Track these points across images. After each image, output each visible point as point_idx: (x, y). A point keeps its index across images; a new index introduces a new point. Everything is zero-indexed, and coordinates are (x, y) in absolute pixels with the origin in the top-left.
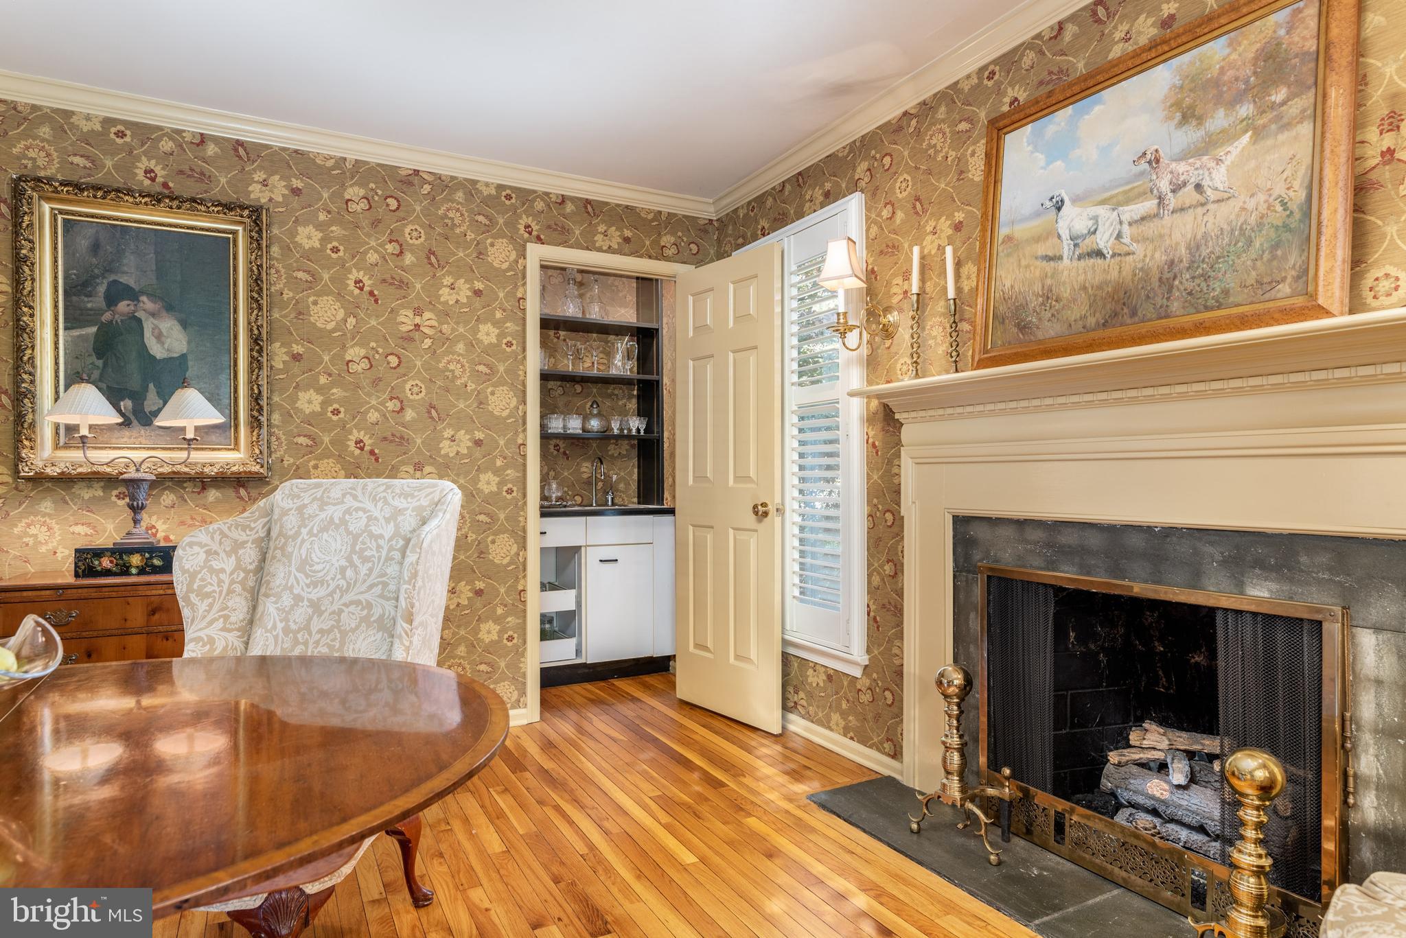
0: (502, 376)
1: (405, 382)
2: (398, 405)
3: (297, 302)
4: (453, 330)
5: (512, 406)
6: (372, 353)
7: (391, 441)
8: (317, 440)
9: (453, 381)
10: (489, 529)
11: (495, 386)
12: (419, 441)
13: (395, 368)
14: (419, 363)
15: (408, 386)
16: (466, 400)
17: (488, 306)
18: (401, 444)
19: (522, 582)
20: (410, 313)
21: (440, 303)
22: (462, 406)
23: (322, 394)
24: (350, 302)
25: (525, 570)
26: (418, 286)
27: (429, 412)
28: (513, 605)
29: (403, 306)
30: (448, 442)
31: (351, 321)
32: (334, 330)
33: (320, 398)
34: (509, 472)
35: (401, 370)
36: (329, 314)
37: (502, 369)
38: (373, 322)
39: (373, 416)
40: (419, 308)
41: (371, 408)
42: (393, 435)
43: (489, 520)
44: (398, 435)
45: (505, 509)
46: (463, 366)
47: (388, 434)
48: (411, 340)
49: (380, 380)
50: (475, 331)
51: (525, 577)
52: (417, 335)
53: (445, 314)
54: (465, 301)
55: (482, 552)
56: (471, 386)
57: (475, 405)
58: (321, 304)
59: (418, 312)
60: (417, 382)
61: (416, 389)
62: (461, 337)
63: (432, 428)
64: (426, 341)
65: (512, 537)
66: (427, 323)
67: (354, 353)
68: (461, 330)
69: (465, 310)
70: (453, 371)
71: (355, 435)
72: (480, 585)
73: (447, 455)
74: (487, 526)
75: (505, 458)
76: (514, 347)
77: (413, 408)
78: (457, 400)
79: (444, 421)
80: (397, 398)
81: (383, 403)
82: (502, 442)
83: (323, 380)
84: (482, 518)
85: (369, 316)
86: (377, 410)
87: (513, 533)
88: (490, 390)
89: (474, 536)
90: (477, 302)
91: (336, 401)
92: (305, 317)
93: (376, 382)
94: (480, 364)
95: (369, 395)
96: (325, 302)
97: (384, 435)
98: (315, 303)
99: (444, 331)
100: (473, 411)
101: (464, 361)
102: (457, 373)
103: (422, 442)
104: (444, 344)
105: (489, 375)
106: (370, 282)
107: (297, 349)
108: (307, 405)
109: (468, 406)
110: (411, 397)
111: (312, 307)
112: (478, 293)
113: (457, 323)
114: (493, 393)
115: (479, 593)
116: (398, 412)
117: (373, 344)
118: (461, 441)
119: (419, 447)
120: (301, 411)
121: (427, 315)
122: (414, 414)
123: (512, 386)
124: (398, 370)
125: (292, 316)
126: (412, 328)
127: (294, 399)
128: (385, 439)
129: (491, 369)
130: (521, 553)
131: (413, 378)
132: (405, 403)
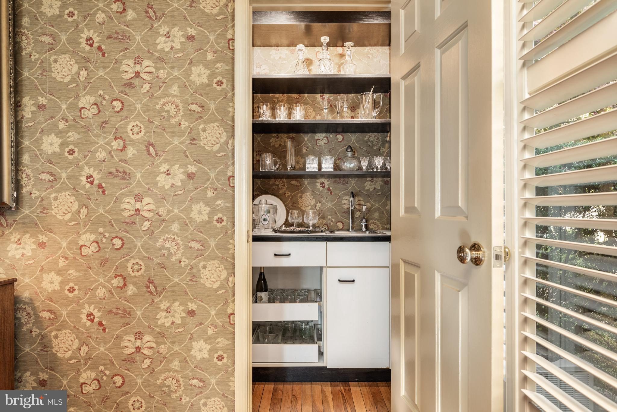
0: (213, 114)
1: (127, 123)
2: (122, 144)
3: (42, 62)
4: (169, 74)
5: (222, 140)
6: (100, 99)
7: (116, 176)
8: (57, 176)
9: (168, 121)
10: (201, 255)
11: (206, 123)
12: (139, 175)
13: (119, 112)
14: (139, 106)
15: (130, 127)
16: (180, 137)
17: (200, 49)
18: (123, 178)
19: (231, 306)
20: (131, 62)
21: (157, 51)
22: (176, 142)
23: (61, 137)
24: (82, 57)
25: (233, 295)
26: (138, 38)
27: (148, 150)
28: (223, 326)
29: (125, 57)
30: (164, 176)
31: (84, 73)
32: (70, 83)
33: (59, 141)
34: (219, 202)
35: (124, 113)
36: (66, 70)
37: (212, 106)
38: (101, 73)
39: (101, 155)
40: (139, 57)
41: (99, 147)
42: (117, 171)
43: (200, 247)
44: (121, 170)
45: (215, 237)
46: (177, 106)
47: (113, 170)
48: (132, 86)
49: (106, 122)
50: (188, 73)
51: (233, 301)
52: (137, 82)
53: (161, 61)
54: (179, 47)
55: (194, 277)
56: (185, 124)
57: (188, 141)
58: (60, 61)
59: (138, 61)
60: (138, 123)
61: (136, 130)
62: (176, 80)
63: (150, 163)
64: (145, 86)
65: (222, 263)
66: (146, 70)
67: (86, 100)
68: (176, 73)
69: (179, 55)
70: (168, 111)
71: (87, 171)
72: (192, 306)
73: (163, 187)
74: (200, 252)
75: (215, 189)
76: (224, 86)
77: (134, 146)
78: (172, 137)
79: (160, 156)
80: (121, 138)
81: (108, 143)
82: (212, 175)
83: (62, 125)
84: (194, 244)
85: (98, 68)
86: (104, 149)
87: (223, 259)
88: (201, 127)
89: (187, 261)
90: (190, 47)
91: (72, 143)
92: (48, 73)
93: (103, 125)
94: (193, 103)
95: (97, 136)
96: (63, 59)
97: (110, 170)
98: (56, 61)
99: (160, 76)
100: (186, 147)
101: (178, 102)
102: (172, 113)
103: (142, 176)
104: (160, 88)
105: (201, 113)
106: (98, 39)
107: (42, 100)
108: (49, 147)
109: (181, 143)
110: (133, 137)
111: (53, 65)
112: (190, 38)
113: (172, 68)
114: (204, 130)
115: (191, 313)
116: (122, 150)
117: (101, 92)
118: (175, 174)
119: (139, 181)
120: (44, 152)
121: (146, 63)
122: (135, 152)
123: (223, 122)
124: (121, 113)
125: (38, 73)
126: (133, 75)
127: (39, 143)
128: (110, 174)
129: (202, 107)
130: (230, 279)
131: (134, 120)
132: (127, 142)
